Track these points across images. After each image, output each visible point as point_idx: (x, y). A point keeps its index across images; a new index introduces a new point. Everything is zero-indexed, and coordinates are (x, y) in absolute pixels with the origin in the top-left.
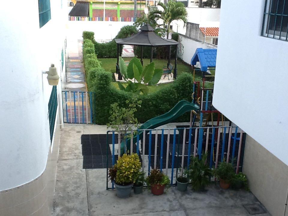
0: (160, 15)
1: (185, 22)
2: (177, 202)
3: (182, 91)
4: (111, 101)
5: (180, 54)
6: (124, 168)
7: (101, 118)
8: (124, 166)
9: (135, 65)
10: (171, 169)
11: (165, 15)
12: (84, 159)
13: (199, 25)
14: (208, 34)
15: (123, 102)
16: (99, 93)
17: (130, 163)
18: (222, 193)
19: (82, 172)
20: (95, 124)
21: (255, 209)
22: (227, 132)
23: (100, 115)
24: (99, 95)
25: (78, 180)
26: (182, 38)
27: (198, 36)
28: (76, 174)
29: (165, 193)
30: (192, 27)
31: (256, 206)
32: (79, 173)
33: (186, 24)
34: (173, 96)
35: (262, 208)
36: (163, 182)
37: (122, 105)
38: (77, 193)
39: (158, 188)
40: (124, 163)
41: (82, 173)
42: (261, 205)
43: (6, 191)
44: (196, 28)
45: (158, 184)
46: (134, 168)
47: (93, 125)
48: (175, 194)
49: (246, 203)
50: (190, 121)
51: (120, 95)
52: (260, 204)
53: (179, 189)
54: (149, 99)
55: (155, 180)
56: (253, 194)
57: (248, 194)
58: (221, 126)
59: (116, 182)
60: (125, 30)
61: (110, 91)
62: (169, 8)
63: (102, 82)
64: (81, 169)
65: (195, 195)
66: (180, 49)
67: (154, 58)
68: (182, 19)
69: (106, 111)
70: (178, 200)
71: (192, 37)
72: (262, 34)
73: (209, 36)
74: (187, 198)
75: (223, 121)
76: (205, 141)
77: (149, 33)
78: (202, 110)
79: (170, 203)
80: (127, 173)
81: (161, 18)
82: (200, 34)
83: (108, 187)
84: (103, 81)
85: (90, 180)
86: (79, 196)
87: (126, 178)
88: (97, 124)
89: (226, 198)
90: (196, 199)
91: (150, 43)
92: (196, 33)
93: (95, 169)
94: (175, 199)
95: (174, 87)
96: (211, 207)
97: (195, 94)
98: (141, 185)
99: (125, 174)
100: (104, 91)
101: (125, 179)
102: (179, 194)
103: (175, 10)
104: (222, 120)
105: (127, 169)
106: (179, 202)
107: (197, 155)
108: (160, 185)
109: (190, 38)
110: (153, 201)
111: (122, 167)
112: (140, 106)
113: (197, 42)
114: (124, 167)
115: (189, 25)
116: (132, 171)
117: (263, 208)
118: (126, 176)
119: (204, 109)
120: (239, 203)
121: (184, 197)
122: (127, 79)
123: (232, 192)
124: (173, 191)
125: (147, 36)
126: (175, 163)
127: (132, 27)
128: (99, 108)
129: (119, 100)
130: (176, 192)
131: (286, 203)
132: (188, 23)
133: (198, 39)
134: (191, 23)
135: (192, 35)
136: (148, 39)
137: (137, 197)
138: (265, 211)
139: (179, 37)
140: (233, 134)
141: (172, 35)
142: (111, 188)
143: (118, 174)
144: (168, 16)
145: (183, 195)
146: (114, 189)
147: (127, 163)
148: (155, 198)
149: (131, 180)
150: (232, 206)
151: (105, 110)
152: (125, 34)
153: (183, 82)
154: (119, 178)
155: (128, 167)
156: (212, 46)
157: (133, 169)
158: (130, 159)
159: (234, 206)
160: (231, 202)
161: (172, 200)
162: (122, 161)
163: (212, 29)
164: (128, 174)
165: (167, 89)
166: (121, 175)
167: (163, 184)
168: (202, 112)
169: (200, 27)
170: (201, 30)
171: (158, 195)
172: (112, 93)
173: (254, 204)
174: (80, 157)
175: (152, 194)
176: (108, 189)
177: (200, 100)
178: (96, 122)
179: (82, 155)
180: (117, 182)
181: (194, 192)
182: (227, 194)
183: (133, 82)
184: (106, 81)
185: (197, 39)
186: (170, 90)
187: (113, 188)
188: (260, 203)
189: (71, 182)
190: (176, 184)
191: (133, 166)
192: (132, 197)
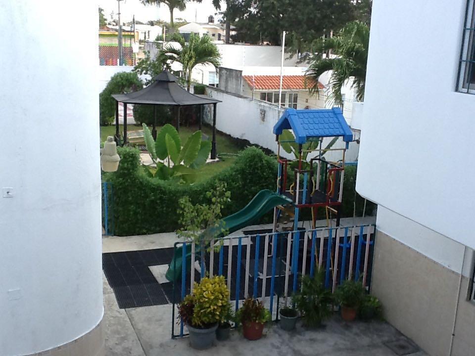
0: (175, 56)
1: (216, 67)
2: (287, 347)
3: (249, 176)
4: (140, 196)
5: (209, 118)
6: (206, 300)
7: (123, 224)
8: (206, 296)
9: (170, 137)
10: (269, 298)
11: (186, 55)
12: (116, 292)
13: (241, 71)
14: (258, 86)
15: (158, 197)
16: (121, 184)
17: (214, 291)
18: (347, 327)
19: (121, 314)
20: (112, 236)
21: (402, 347)
22: (333, 236)
23: (121, 219)
24: (121, 187)
25: (119, 327)
26: (211, 92)
27: (242, 90)
28: (112, 318)
29: (265, 336)
30: (229, 75)
31: (402, 343)
32: (116, 317)
33: (218, 70)
34: (236, 184)
35: (411, 344)
36: (263, 318)
37: (158, 201)
38: (125, 349)
39: (257, 328)
40: (204, 291)
41: (122, 316)
42: (409, 341)
43: (59, 348)
44: (237, 77)
45: (257, 321)
46: (222, 300)
47: (110, 237)
48: (280, 335)
49: (386, 339)
50: (273, 223)
51: (154, 185)
52: (406, 339)
53: (283, 328)
54: (200, 190)
55: (252, 315)
56: (392, 326)
57: (386, 326)
58: (327, 227)
59: (193, 324)
60: (119, 79)
61: (139, 180)
62: (191, 45)
63: (126, 165)
64: (116, 309)
65: (309, 335)
66: (209, 109)
67: (181, 125)
68: (212, 62)
69: (131, 213)
70: (288, 345)
71: (229, 91)
72: (457, 90)
73: (260, 89)
74: (299, 341)
75: (329, 218)
76: (301, 251)
77: (170, 84)
78: (297, 203)
79: (278, 350)
80: (212, 307)
81: (177, 61)
82: (243, 86)
83: (175, 334)
84: (128, 164)
85: (140, 326)
86: (130, 353)
87: (210, 316)
88: (115, 235)
89: (356, 334)
90: (313, 340)
91: (175, 101)
92: (237, 85)
93: (141, 308)
94: (282, 343)
95: (237, 170)
96: (339, 350)
97: (281, 180)
98: (227, 325)
99: (209, 310)
100: (129, 180)
101: (208, 318)
102: (286, 336)
103: (200, 48)
104: (327, 218)
105: (212, 300)
106: (290, 347)
107: (290, 274)
108: (259, 323)
109: (227, 93)
110: (252, 349)
111: (204, 299)
112: (229, 200)
113: (240, 99)
114: (206, 298)
115: (224, 72)
116: (220, 304)
117: (413, 344)
118: (210, 313)
119: (300, 202)
120: (377, 340)
121: (295, 339)
122: (156, 160)
123: (362, 326)
124: (275, 332)
125: (168, 89)
126: (276, 287)
127: (132, 76)
128: (121, 209)
129: (152, 194)
130: (281, 332)
131: (454, 332)
132: (221, 69)
133: (242, 94)
134: (226, 69)
135: (229, 88)
136: (170, 94)
137: (224, 346)
138: (417, 349)
139: (207, 91)
140: (341, 239)
141: (195, 88)
142: (178, 336)
143: (196, 310)
144: (191, 58)
145: (292, 336)
146: (184, 337)
147: (209, 292)
148: (252, 344)
149: (217, 318)
150: (369, 346)
151: (129, 211)
152: (119, 86)
153: (251, 161)
154: (200, 317)
155: (212, 297)
156: (267, 104)
157: (220, 301)
158: (213, 286)
159: (373, 346)
160: (365, 340)
161: (279, 346)
162: (201, 289)
163: (262, 78)
164: (214, 309)
165: (227, 174)
166: (202, 311)
167: (264, 321)
168: (297, 206)
169: (243, 74)
170: (245, 80)
171: (256, 339)
172: (141, 183)
173: (398, 340)
174: (109, 291)
175: (245, 340)
176: (174, 337)
177: (294, 188)
178: (114, 232)
179: (110, 287)
180: (196, 324)
181: (307, 330)
182: (355, 330)
183: (166, 164)
184: (132, 164)
185: (239, 93)
186: (231, 175)
187: (182, 335)
188: (407, 337)
189: (109, 332)
190: (277, 321)
191: (221, 296)
192: (216, 346)
